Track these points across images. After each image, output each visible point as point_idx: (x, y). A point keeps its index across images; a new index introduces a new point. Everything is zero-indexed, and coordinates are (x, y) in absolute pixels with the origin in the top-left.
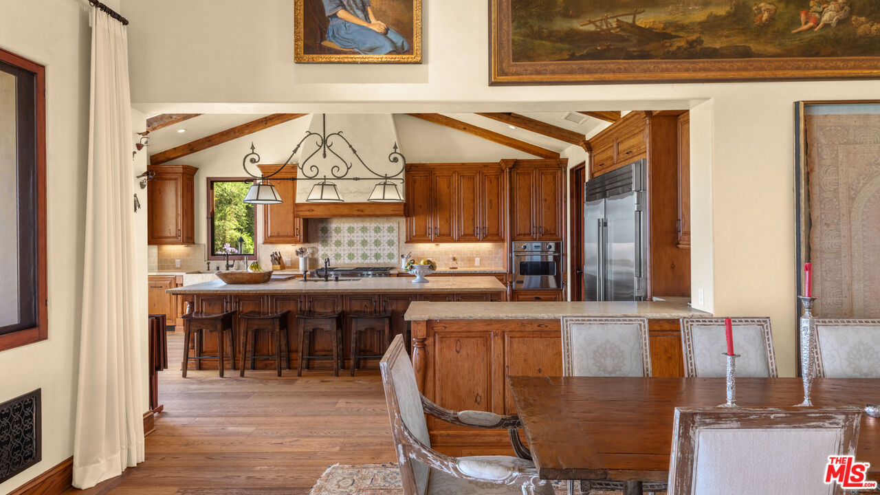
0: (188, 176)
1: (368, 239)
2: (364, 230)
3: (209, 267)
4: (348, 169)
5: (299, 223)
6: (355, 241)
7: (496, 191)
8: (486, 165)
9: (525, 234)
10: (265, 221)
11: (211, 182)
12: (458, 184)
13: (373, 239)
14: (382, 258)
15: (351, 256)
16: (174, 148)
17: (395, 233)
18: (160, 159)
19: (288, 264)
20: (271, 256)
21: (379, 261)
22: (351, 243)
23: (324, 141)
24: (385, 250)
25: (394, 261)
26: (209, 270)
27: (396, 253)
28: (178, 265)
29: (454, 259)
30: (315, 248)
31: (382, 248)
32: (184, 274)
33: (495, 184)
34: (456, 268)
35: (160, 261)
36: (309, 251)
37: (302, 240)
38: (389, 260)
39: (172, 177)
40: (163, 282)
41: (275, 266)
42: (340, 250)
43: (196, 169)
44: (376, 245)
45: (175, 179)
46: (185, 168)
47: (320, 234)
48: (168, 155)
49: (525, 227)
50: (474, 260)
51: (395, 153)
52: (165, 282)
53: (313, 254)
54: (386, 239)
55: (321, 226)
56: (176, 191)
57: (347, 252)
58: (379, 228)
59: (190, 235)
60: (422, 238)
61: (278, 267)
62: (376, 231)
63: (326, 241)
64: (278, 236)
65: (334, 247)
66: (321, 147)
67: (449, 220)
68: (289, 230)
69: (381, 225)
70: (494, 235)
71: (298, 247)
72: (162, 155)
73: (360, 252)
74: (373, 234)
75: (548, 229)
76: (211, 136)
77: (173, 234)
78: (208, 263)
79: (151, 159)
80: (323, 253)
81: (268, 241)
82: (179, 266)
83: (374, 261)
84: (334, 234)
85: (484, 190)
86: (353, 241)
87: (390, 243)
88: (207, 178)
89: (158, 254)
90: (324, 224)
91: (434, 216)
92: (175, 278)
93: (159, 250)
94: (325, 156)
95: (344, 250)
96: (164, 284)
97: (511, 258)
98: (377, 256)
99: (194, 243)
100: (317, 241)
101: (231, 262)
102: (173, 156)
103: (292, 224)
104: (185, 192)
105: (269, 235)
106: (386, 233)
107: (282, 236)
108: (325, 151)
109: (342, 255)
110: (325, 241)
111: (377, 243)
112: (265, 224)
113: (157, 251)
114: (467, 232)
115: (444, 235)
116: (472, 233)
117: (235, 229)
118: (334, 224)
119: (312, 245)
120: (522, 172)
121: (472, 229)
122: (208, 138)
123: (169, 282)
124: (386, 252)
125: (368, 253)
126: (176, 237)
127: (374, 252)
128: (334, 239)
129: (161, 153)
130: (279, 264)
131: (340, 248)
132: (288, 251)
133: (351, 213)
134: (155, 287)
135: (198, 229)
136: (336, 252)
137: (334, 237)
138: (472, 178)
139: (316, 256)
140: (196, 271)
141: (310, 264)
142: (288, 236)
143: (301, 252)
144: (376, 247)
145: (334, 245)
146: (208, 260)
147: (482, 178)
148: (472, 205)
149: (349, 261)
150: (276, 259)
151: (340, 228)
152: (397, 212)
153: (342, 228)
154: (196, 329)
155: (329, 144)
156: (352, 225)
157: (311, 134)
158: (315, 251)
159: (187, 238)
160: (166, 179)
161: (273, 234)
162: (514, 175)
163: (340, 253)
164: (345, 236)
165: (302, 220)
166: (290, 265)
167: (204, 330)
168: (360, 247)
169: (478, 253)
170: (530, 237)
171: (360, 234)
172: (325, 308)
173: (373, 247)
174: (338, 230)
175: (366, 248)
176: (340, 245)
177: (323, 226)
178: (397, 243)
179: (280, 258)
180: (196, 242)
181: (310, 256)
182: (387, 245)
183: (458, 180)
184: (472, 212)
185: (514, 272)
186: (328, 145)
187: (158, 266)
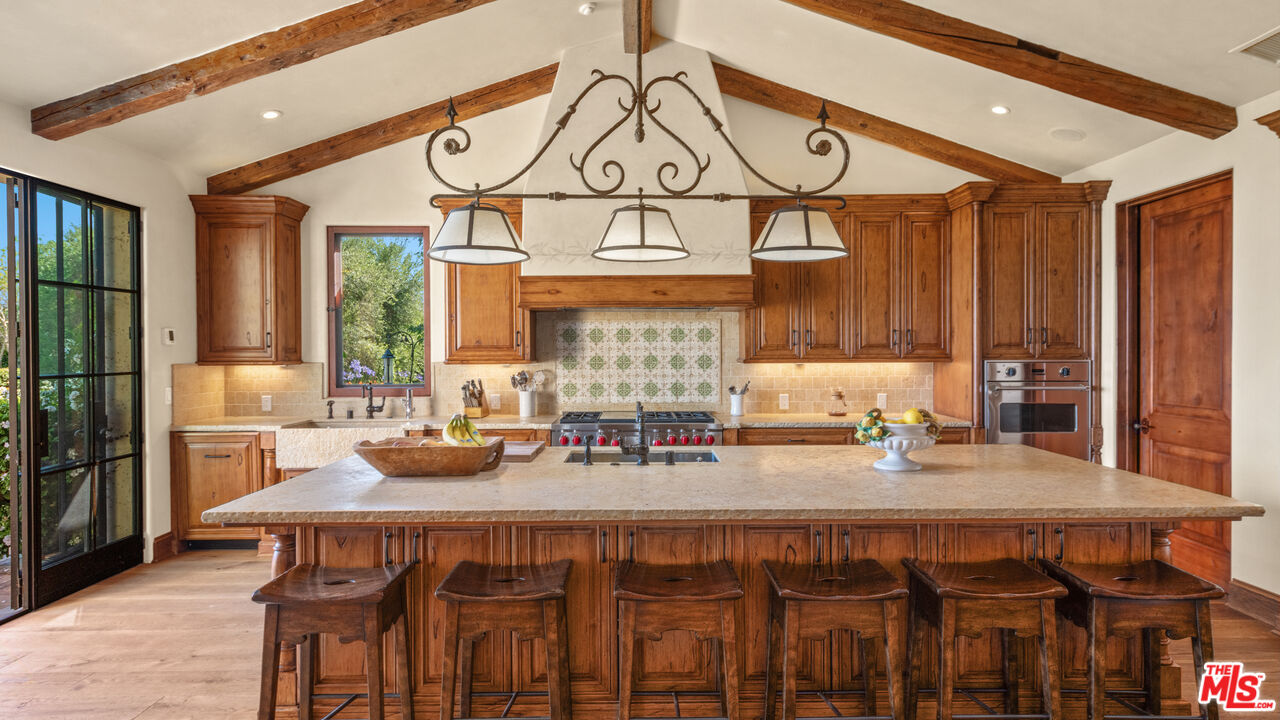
0: (288, 221)
1: (658, 354)
2: (650, 335)
3: (331, 412)
4: (702, 170)
5: (522, 321)
6: (632, 359)
7: (935, 254)
8: (914, 200)
9: (1010, 345)
10: (450, 316)
11: (335, 235)
12: (855, 240)
13: (669, 354)
14: (686, 393)
15: (624, 389)
16: (259, 163)
17: (714, 343)
18: (229, 185)
19: (495, 405)
20: (464, 388)
21: (681, 399)
22: (624, 363)
23: (640, 98)
24: (693, 376)
25: (711, 401)
26: (331, 417)
27: (714, 382)
28: (267, 407)
29: (840, 396)
30: (550, 371)
31: (687, 372)
32: (277, 428)
33: (933, 239)
34: (843, 415)
35: (229, 397)
36: (539, 378)
37: (528, 356)
38: (701, 398)
39: (254, 221)
40: (233, 446)
41: (472, 410)
42: (605, 377)
43: (305, 209)
44: (674, 366)
45: (259, 226)
46: (281, 201)
47: (561, 343)
48: (244, 177)
49: (1010, 328)
50: (874, 398)
51: (823, 129)
52: (237, 446)
53: (545, 384)
54: (696, 354)
55: (561, 326)
56: (262, 251)
57: (615, 381)
58: (681, 332)
59: (291, 344)
60: (778, 353)
61: (477, 411)
62: (674, 339)
63: (573, 359)
64: (479, 346)
65: (588, 370)
66: (630, 112)
67: (835, 316)
68: (501, 335)
69: (685, 327)
70: (929, 346)
71: (516, 369)
72: (232, 176)
73: (642, 381)
74: (668, 343)
75: (1061, 333)
76: (335, 138)
77: (256, 342)
78: (330, 404)
79: (208, 184)
80: (566, 381)
81: (456, 357)
82: (269, 409)
83: (670, 398)
84: (588, 343)
85: (909, 253)
86: (627, 359)
87: (704, 362)
88: (328, 227)
89: (226, 382)
90: (570, 324)
91: (805, 306)
92: (258, 438)
93: (227, 375)
94: (641, 135)
95: (610, 377)
96: (234, 450)
97: (982, 396)
98: (677, 389)
99: (299, 361)
100: (555, 358)
101: (377, 401)
102: (255, 179)
103: (507, 321)
104: (281, 254)
105: (458, 347)
106: (696, 342)
107: (486, 348)
108: (640, 124)
109: (606, 386)
110: (570, 359)
111: (677, 362)
112: (451, 321)
113: (223, 378)
114: (874, 340)
115: (824, 346)
116: (885, 342)
117: (366, 338)
118: (589, 324)
119: (544, 366)
120: (1007, 211)
121: (885, 335)
122: (329, 141)
123: (245, 445)
124: (696, 381)
125: (659, 382)
126: (262, 349)
127: (670, 381)
128: (589, 354)
129: (229, 173)
130: (480, 405)
131: (600, 371)
132: (495, 377)
133: (639, 298)
134: (215, 457)
135: (309, 333)
136: (593, 381)
137: (589, 350)
138: (883, 227)
139: (551, 388)
140: (305, 418)
141: (541, 405)
142: (498, 348)
143: (523, 380)
144: (674, 371)
145: (588, 367)
146: (329, 395)
147: (907, 226)
148: (885, 283)
149: (620, 398)
150: (473, 395)
151: (600, 332)
152: (740, 297)
153: (605, 332)
154: (299, 632)
155: (651, 105)
156: (627, 326)
157: (604, 78)
158: (550, 378)
159: (286, 350)
160: (241, 227)
161: (467, 344)
162: (989, 216)
163: (600, 381)
164: (611, 349)
165: (527, 313)
166: (499, 407)
167: (323, 636)
168: (642, 370)
169: (882, 384)
170: (1021, 351)
171: (642, 342)
172: (673, 553)
173: (669, 370)
174: (597, 336)
175: (654, 371)
176: (600, 366)
177: (566, 327)
178: (718, 362)
179: (481, 393)
180: (303, 359)
181: (541, 389)
182: (696, 366)
183: (855, 231)
184: (883, 298)
185: (987, 424)
186: (650, 109)
187: (226, 408)
